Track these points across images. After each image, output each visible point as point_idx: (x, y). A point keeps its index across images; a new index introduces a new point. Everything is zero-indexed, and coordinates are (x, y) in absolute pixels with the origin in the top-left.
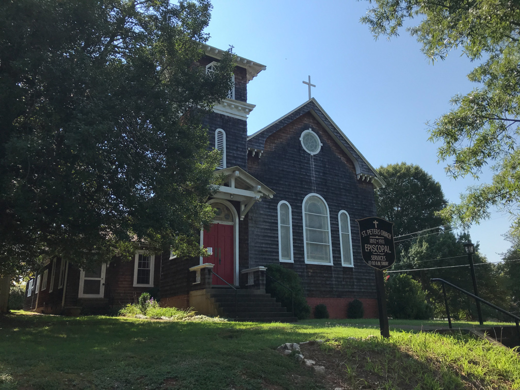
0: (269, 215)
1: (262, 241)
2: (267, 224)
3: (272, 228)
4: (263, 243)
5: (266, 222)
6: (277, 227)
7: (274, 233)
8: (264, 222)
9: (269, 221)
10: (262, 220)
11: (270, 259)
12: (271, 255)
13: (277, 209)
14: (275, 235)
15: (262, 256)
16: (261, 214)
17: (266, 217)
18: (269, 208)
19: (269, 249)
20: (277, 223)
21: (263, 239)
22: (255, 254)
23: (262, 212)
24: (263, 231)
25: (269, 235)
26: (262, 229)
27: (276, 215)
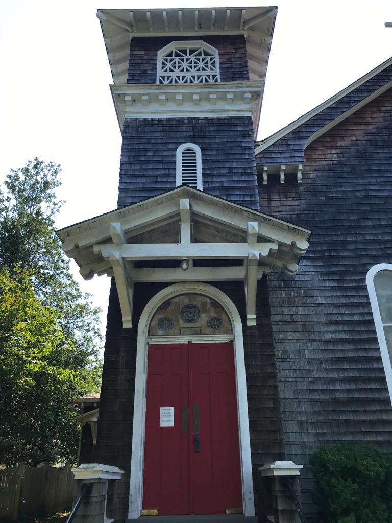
0: (346, 305)
1: (331, 375)
2: (341, 328)
3: (357, 336)
4: (333, 380)
5: (337, 323)
6: (374, 332)
7: (367, 350)
8: (331, 323)
9: (346, 318)
10: (323, 319)
11: (364, 422)
12: (366, 412)
13: (365, 288)
14: (372, 354)
15: (336, 418)
16: (319, 305)
17: (335, 311)
18: (341, 288)
19: (357, 396)
20: (372, 322)
21: (333, 370)
22: (315, 412)
23: (320, 300)
24: (331, 347)
25: (351, 355)
26: (327, 342)
27: (363, 301)
